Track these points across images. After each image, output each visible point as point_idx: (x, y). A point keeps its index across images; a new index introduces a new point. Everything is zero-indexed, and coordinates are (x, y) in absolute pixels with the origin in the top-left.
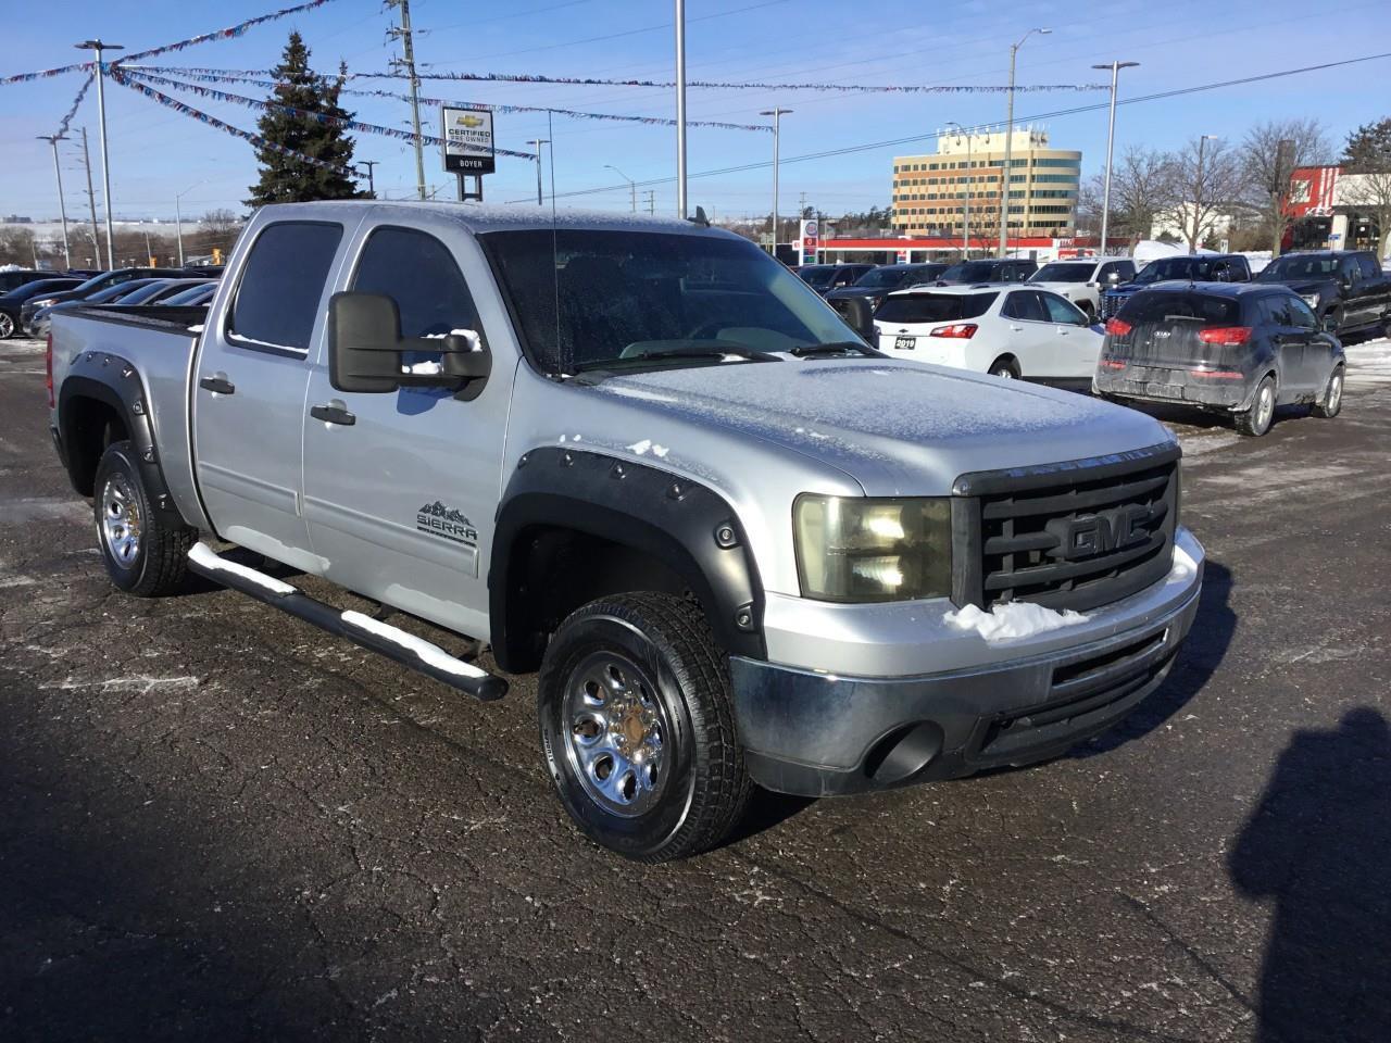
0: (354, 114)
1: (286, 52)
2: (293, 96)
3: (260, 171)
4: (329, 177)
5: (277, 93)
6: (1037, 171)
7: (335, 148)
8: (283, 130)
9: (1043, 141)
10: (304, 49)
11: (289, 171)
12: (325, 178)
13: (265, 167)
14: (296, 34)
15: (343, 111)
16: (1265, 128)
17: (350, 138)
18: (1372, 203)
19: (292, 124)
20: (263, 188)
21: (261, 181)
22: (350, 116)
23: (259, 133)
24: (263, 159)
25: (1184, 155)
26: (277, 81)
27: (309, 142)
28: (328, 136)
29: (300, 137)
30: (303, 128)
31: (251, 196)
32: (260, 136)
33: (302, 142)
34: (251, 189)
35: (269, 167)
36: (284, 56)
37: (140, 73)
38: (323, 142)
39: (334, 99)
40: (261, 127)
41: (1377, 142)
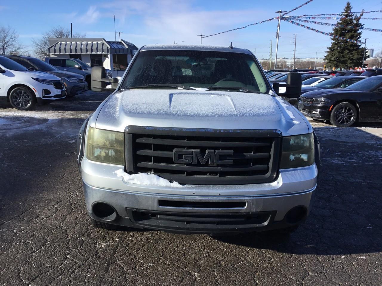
0: (364, 25)
1: (345, 8)
2: (344, 21)
3: (332, 43)
4: (351, 44)
5: (340, 20)
7: (355, 35)
8: (340, 31)
10: (350, 7)
11: (340, 43)
12: (350, 44)
13: (333, 42)
14: (349, 3)
15: (360, 24)
17: (361, 32)
19: (343, 29)
20: (331, 47)
21: (332, 46)
22: (363, 25)
23: (333, 32)
24: (333, 39)
26: (341, 17)
27: (347, 34)
28: (353, 32)
29: (345, 33)
30: (346, 30)
31: (328, 50)
32: (333, 33)
33: (345, 34)
34: (328, 48)
35: (334, 42)
36: (344, 9)
37: (290, 18)
38: (351, 34)
39: (358, 21)
40: (334, 30)
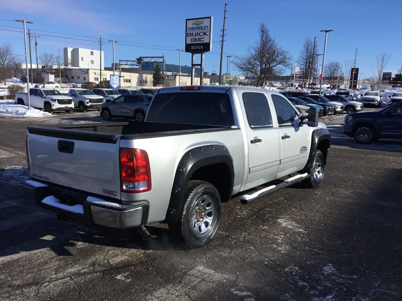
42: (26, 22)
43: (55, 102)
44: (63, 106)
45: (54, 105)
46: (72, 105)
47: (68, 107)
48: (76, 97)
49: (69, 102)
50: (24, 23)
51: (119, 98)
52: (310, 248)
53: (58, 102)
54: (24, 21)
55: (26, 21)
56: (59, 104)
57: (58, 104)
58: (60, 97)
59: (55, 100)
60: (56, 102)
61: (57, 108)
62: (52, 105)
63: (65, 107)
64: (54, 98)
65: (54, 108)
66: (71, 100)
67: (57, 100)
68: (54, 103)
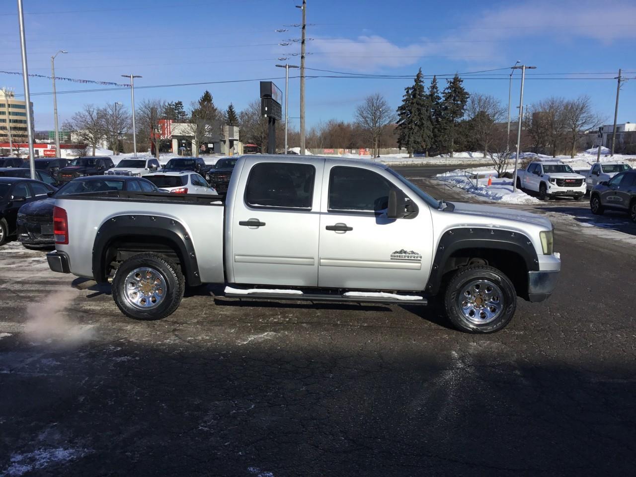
6: (11, 110)
9: (12, 95)
16: (147, 102)
18: (192, 135)
25: (105, 110)
41: (176, 110)
42: (526, 68)
43: (552, 183)
44: (564, 189)
45: (550, 187)
46: (583, 189)
47: (573, 191)
48: (598, 175)
49: (578, 183)
50: (523, 69)
51: (615, 177)
52: (224, 358)
53: (557, 183)
54: (523, 66)
55: (527, 66)
56: (559, 186)
57: (556, 186)
58: (561, 175)
59: (553, 180)
60: (555, 183)
61: (554, 193)
62: (548, 188)
63: (568, 191)
64: (551, 177)
65: (550, 191)
66: (581, 180)
67: (556, 180)
68: (550, 185)
